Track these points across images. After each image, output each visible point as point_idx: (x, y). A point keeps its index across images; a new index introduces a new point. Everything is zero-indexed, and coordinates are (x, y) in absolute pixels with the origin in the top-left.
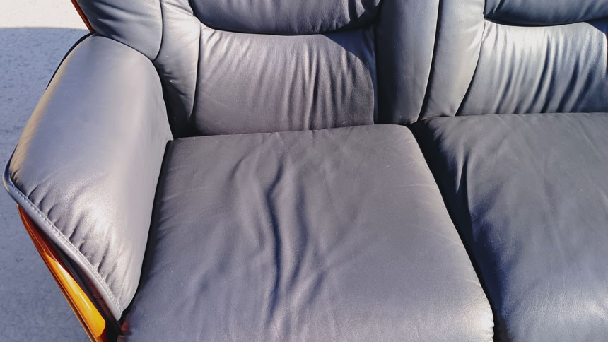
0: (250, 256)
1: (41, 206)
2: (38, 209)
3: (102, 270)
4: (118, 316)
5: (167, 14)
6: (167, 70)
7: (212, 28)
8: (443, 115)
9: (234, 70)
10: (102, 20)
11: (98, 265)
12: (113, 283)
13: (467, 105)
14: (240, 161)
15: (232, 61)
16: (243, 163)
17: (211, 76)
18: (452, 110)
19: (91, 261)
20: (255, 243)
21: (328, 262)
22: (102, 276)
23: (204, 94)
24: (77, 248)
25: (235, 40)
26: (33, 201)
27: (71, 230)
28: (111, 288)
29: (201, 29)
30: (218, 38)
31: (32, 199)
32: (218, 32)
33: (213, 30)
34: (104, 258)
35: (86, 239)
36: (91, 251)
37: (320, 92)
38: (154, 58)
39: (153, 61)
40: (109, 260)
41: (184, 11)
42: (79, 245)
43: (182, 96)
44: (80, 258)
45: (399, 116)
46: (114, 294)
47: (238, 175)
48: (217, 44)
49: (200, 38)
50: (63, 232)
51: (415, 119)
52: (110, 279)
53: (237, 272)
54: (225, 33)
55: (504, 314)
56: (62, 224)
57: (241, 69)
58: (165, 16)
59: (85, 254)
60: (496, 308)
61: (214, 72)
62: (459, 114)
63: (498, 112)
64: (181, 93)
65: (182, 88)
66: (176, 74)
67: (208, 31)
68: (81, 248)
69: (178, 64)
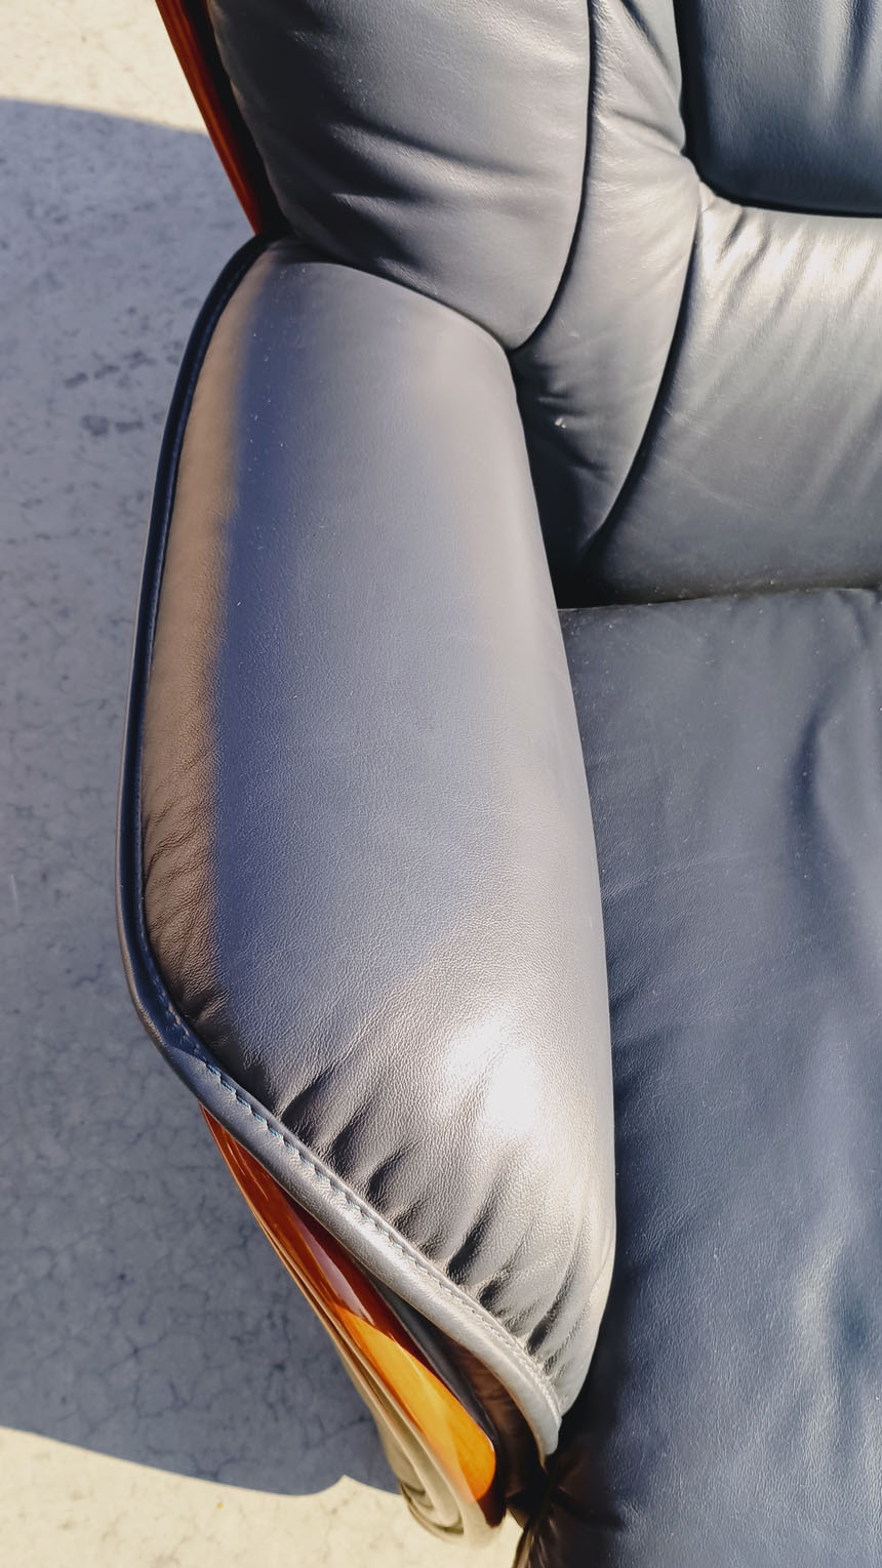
1: (342, 1157)
2: (330, 1172)
5: (605, 162)
6: (558, 385)
7: (734, 199)
9: (797, 369)
10: (351, 199)
11: (531, 1330)
12: (565, 1369)
17: (711, 399)
22: (538, 1359)
24: (472, 1298)
25: (817, 253)
28: (558, 1383)
30: (754, 245)
31: (300, 1125)
32: (757, 217)
33: (736, 211)
35: (509, 1267)
38: (521, 340)
39: (511, 353)
41: (658, 139)
42: (481, 1285)
43: (584, 474)
48: (750, 267)
49: (695, 247)
57: (822, 364)
58: (595, 168)
59: (498, 1313)
64: (583, 462)
65: (593, 448)
66: (586, 398)
67: (720, 215)
68: (487, 1297)
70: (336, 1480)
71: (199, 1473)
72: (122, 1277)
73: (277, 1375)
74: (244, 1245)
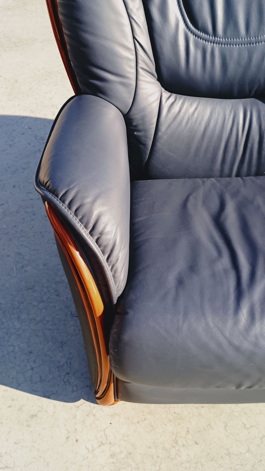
0: (212, 262)
1: (70, 206)
2: (67, 208)
3: (110, 260)
4: (115, 300)
5: (140, 77)
6: (134, 124)
7: (169, 92)
9: (184, 125)
11: (106, 256)
12: (115, 272)
14: (189, 196)
15: (183, 118)
16: (191, 198)
17: (166, 130)
19: (103, 252)
20: (214, 252)
22: (109, 265)
23: (159, 145)
24: (94, 241)
25: (186, 103)
26: (64, 202)
27: (91, 226)
28: (114, 276)
29: (161, 91)
30: (173, 100)
31: (63, 200)
32: (174, 95)
33: (170, 94)
34: (112, 251)
35: (101, 234)
36: (104, 244)
37: (249, 145)
38: (126, 113)
39: (124, 115)
40: (115, 253)
41: (151, 76)
42: (96, 238)
44: (96, 249)
46: (115, 281)
47: (190, 205)
48: (173, 104)
49: (161, 98)
50: (86, 227)
52: (113, 270)
53: (205, 272)
54: (179, 96)
56: (85, 220)
57: (189, 125)
58: (138, 79)
59: (99, 246)
61: (169, 126)
64: (141, 144)
65: (143, 140)
66: (141, 127)
67: (166, 94)
68: (97, 241)
69: (143, 118)
72: (31, 352)
73: (67, 375)
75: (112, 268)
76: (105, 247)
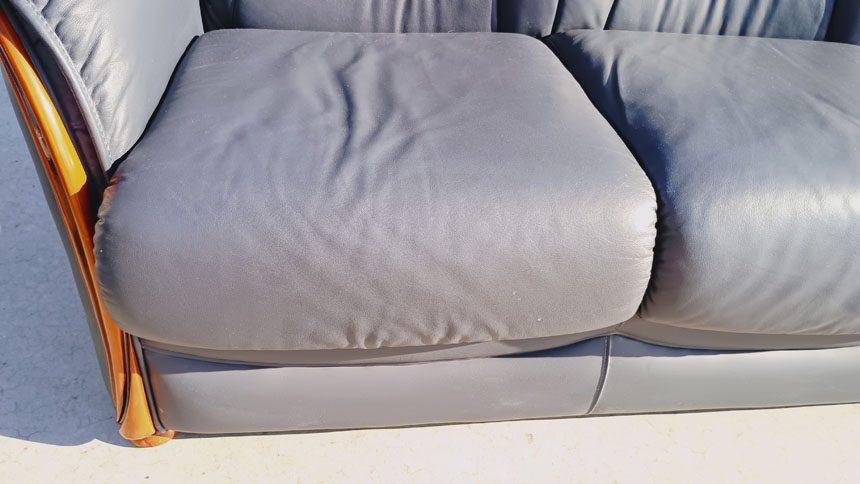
0: (309, 117)
3: (86, 72)
4: (107, 165)
8: (586, 27)
11: (81, 65)
12: (102, 100)
13: (618, 14)
14: (301, 46)
16: (305, 47)
18: (598, 20)
19: (72, 54)
21: (423, 125)
22: (87, 84)
24: (51, 28)
28: (99, 109)
34: (91, 54)
35: (66, 15)
36: (72, 35)
40: (99, 60)
42: (55, 23)
44: (56, 45)
45: (525, 21)
46: (103, 121)
47: (298, 55)
51: (547, 31)
52: (98, 93)
53: (290, 128)
55: (670, 191)
59: (63, 40)
60: (659, 187)
62: (607, 27)
63: (660, 29)
68: (57, 30)
70: (91, 440)
71: (19, 436)
72: (5, 364)
73: (73, 400)
74: (72, 354)
75: (94, 92)
76: (75, 43)
